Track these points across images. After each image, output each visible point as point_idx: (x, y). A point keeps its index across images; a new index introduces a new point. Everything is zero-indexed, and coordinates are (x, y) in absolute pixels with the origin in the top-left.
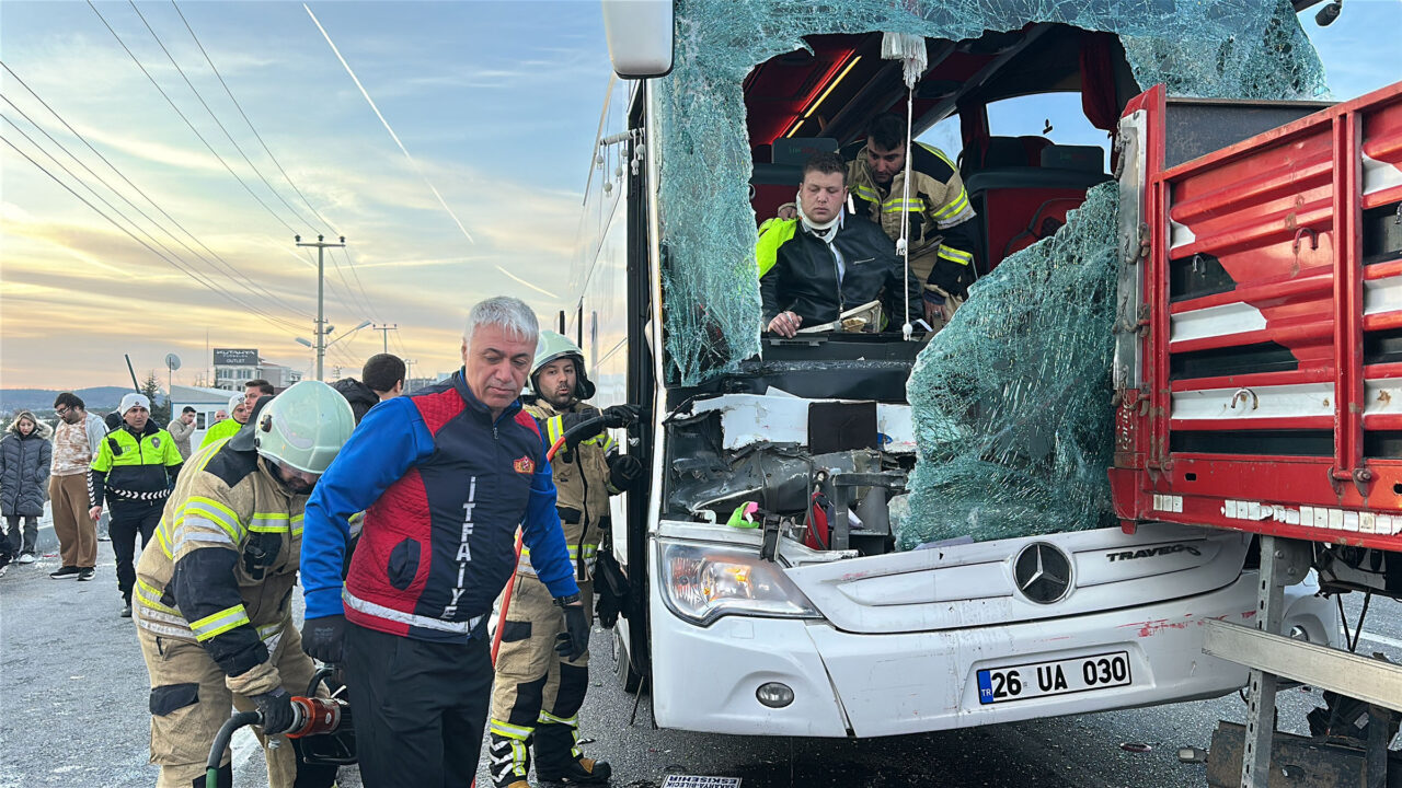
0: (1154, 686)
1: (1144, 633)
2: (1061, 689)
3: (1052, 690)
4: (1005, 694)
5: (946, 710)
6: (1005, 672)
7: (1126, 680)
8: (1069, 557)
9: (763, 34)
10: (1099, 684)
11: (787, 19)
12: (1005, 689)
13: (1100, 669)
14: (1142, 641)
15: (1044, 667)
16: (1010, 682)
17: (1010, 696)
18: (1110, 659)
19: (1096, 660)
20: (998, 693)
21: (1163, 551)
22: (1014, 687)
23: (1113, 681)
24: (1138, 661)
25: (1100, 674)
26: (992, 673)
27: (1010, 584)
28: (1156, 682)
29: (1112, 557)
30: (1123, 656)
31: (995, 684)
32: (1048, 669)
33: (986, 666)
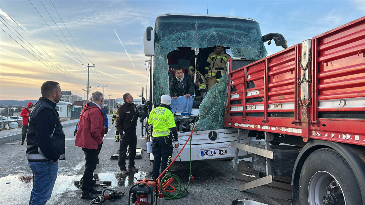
0: (231, 154)
1: (229, 146)
2: (215, 154)
4: (206, 155)
5: (196, 157)
6: (206, 151)
7: (226, 153)
8: (217, 133)
11: (175, 45)
15: (212, 151)
21: (233, 133)
24: (228, 150)
25: (222, 152)
27: (208, 138)
29: (225, 134)
33: (203, 150)
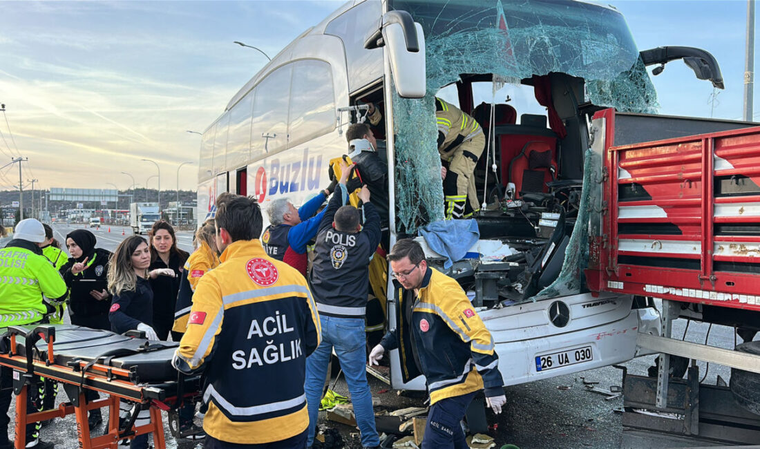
0: (601, 360)
1: (598, 338)
2: (567, 364)
3: (564, 364)
4: (546, 367)
5: (524, 375)
6: (546, 357)
7: (591, 358)
8: (569, 307)
9: (443, 73)
10: (581, 360)
11: (453, 66)
12: (546, 364)
13: (581, 354)
14: (597, 342)
16: (548, 361)
17: (548, 367)
18: (585, 349)
19: (580, 350)
20: (544, 367)
21: (602, 303)
22: (550, 363)
23: (586, 359)
24: (595, 350)
25: (582, 356)
26: (541, 358)
27: (547, 319)
28: (603, 358)
29: (584, 306)
30: (590, 348)
31: (542, 362)
32: (562, 355)
33: (539, 355)
